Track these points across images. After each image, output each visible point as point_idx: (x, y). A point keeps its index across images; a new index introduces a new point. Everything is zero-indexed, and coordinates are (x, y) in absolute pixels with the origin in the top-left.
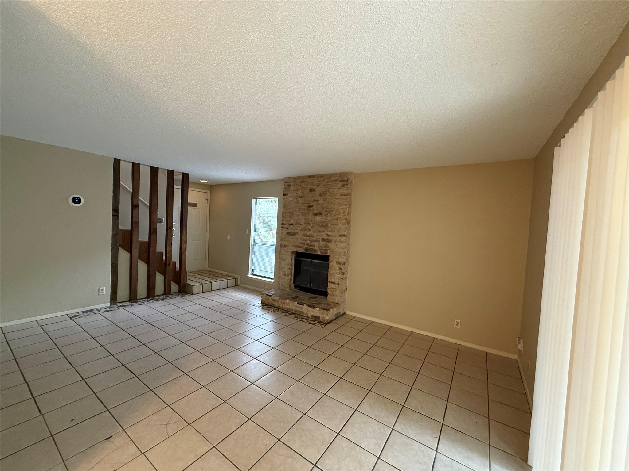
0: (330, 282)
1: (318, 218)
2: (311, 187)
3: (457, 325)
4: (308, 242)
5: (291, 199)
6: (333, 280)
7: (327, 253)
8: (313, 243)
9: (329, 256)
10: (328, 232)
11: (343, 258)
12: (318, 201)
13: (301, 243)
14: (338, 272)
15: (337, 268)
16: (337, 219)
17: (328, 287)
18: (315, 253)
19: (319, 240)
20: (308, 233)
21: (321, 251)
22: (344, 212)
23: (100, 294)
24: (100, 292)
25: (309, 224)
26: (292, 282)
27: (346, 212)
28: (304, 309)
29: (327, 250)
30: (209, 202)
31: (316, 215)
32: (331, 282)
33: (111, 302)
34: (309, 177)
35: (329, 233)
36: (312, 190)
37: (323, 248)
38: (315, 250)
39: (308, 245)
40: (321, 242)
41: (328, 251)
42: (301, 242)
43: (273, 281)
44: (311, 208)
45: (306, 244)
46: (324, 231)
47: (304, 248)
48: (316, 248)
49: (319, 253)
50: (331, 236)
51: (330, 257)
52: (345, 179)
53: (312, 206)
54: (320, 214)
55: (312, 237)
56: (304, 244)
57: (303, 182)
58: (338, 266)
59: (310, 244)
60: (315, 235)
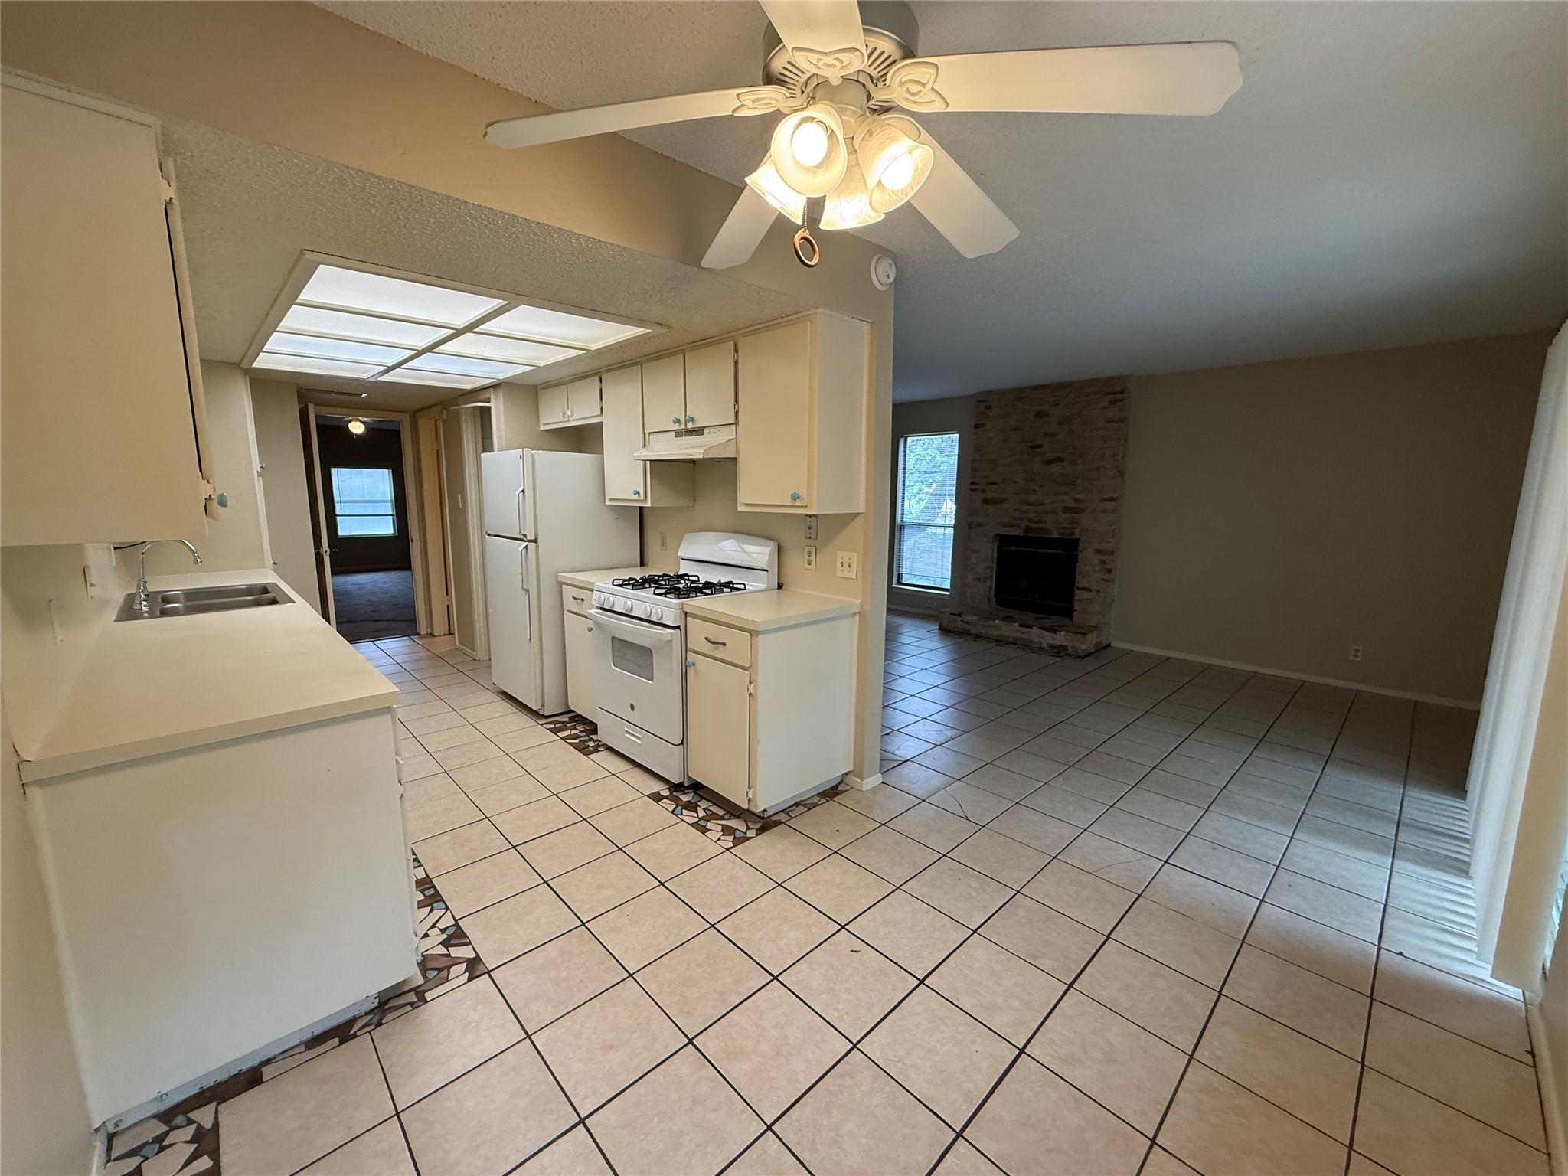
0: (1079, 589)
1: (1054, 469)
2: (1038, 408)
3: (1356, 656)
4: (1032, 515)
5: (991, 434)
6: (1086, 585)
7: (1073, 534)
8: (1044, 517)
9: (1078, 540)
10: (1077, 494)
11: (1109, 542)
12: (1054, 435)
13: (1016, 518)
14: (1097, 568)
15: (1097, 562)
16: (1098, 468)
17: (1076, 598)
18: (1047, 536)
19: (1057, 510)
20: (1033, 498)
21: (1060, 531)
22: (1115, 455)
25: (1033, 480)
26: (993, 593)
27: (1118, 454)
28: (1033, 635)
29: (1075, 528)
31: (1050, 462)
32: (1083, 589)
34: (1036, 388)
35: (1077, 496)
36: (1040, 415)
37: (1064, 526)
38: (1047, 531)
39: (1031, 520)
40: (1060, 513)
41: (1077, 531)
42: (1015, 515)
43: (948, 593)
44: (1039, 450)
45: (1025, 520)
46: (1067, 493)
47: (1023, 526)
48: (1048, 526)
49: (1056, 535)
50: (1083, 501)
51: (1080, 542)
52: (1118, 389)
53: (1040, 446)
54: (1060, 460)
55: (1041, 504)
56: (1022, 519)
57: (1020, 399)
58: (1099, 557)
59: (1036, 519)
60: (1047, 502)
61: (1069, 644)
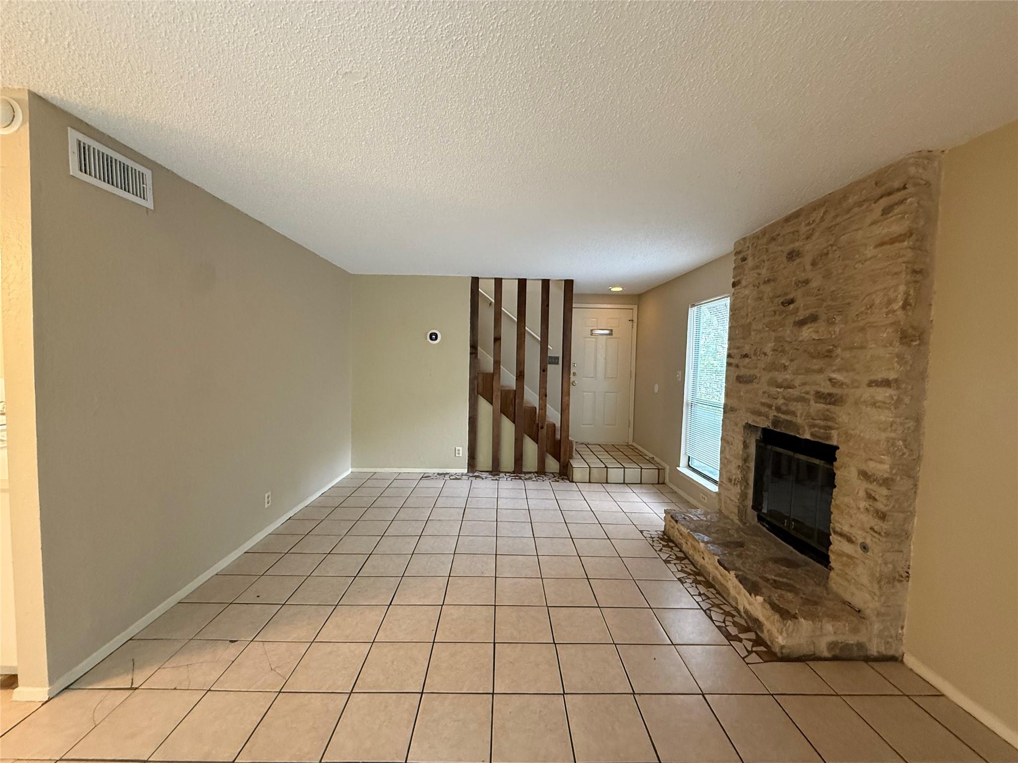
0: (835, 532)
1: (807, 333)
2: (792, 246)
4: (781, 401)
5: (747, 292)
6: (846, 529)
7: (829, 437)
8: (793, 406)
9: (837, 448)
10: (833, 371)
11: (882, 462)
12: (807, 282)
13: (763, 404)
14: (863, 504)
15: (862, 494)
16: (862, 329)
17: (831, 547)
18: (798, 436)
19: (807, 396)
20: (781, 377)
21: (813, 430)
22: (890, 302)
23: (457, 455)
24: (457, 452)
25: (783, 351)
27: (895, 300)
29: (830, 428)
30: (635, 325)
31: (801, 323)
32: (841, 535)
33: (468, 468)
34: (787, 220)
35: (834, 376)
36: (792, 255)
37: (818, 422)
38: (797, 427)
39: (778, 409)
40: (812, 402)
41: (834, 433)
42: (763, 401)
43: (714, 488)
44: (792, 306)
45: (773, 408)
46: (821, 371)
47: (771, 417)
48: (799, 421)
49: (807, 436)
50: (841, 385)
51: (837, 451)
52: (897, 184)
53: (792, 301)
54: (813, 318)
55: (789, 387)
56: (770, 406)
57: (773, 239)
58: (865, 485)
59: (784, 408)
60: (797, 383)
61: (767, 625)
